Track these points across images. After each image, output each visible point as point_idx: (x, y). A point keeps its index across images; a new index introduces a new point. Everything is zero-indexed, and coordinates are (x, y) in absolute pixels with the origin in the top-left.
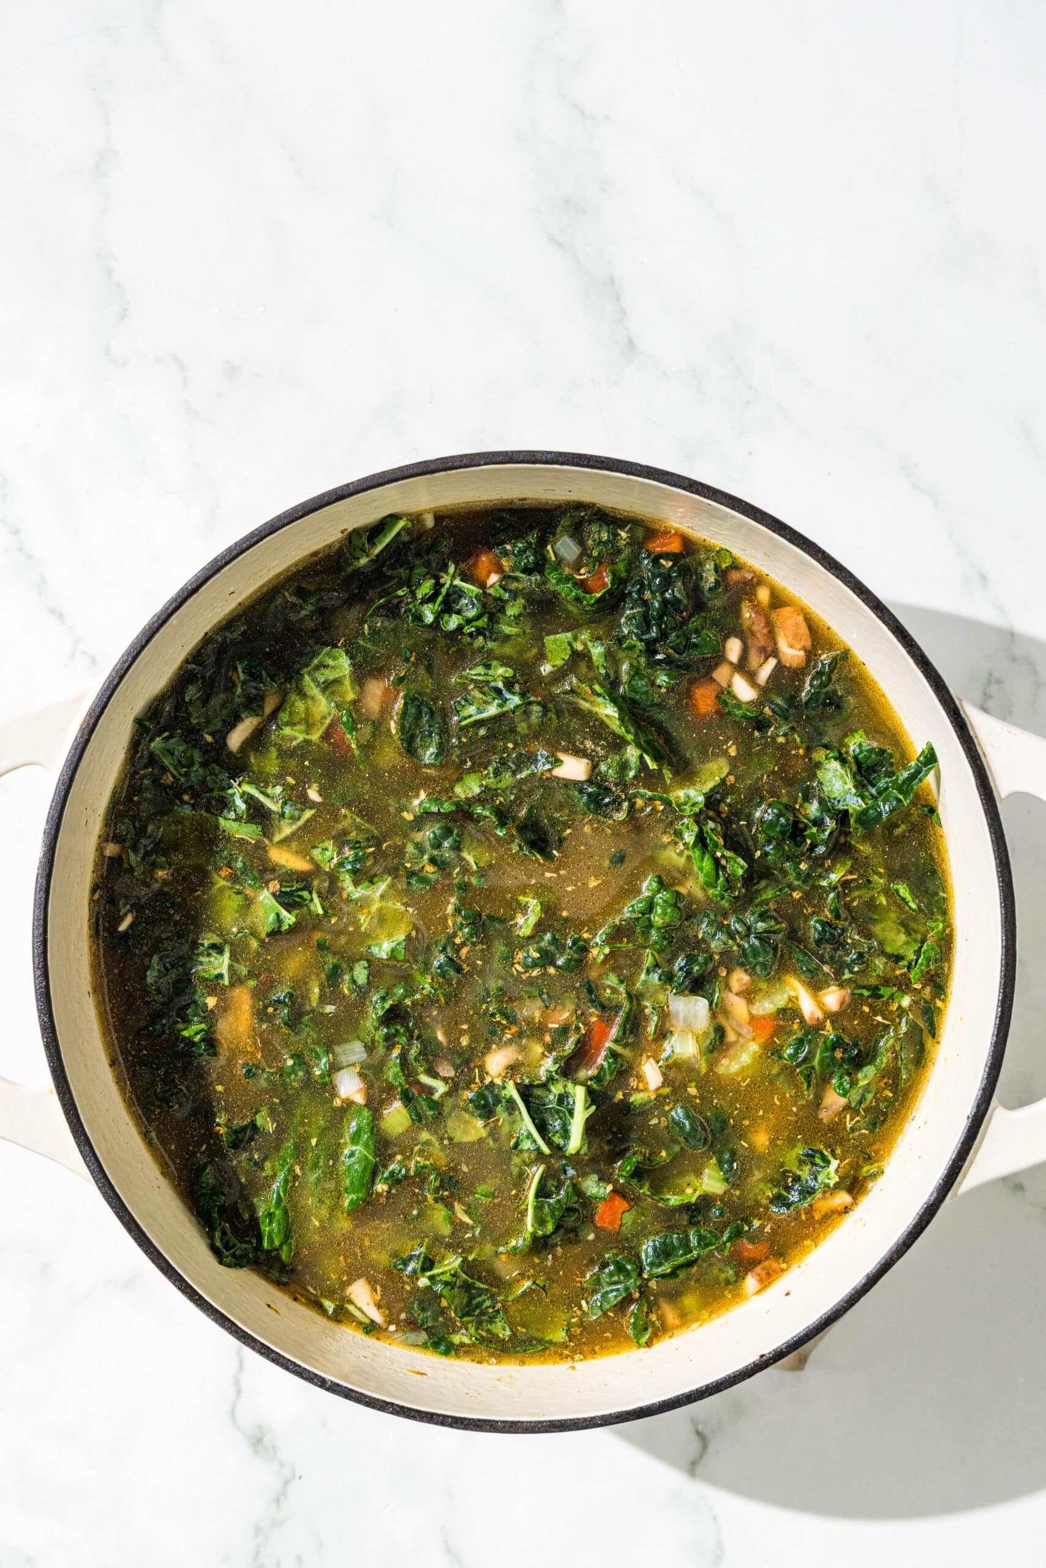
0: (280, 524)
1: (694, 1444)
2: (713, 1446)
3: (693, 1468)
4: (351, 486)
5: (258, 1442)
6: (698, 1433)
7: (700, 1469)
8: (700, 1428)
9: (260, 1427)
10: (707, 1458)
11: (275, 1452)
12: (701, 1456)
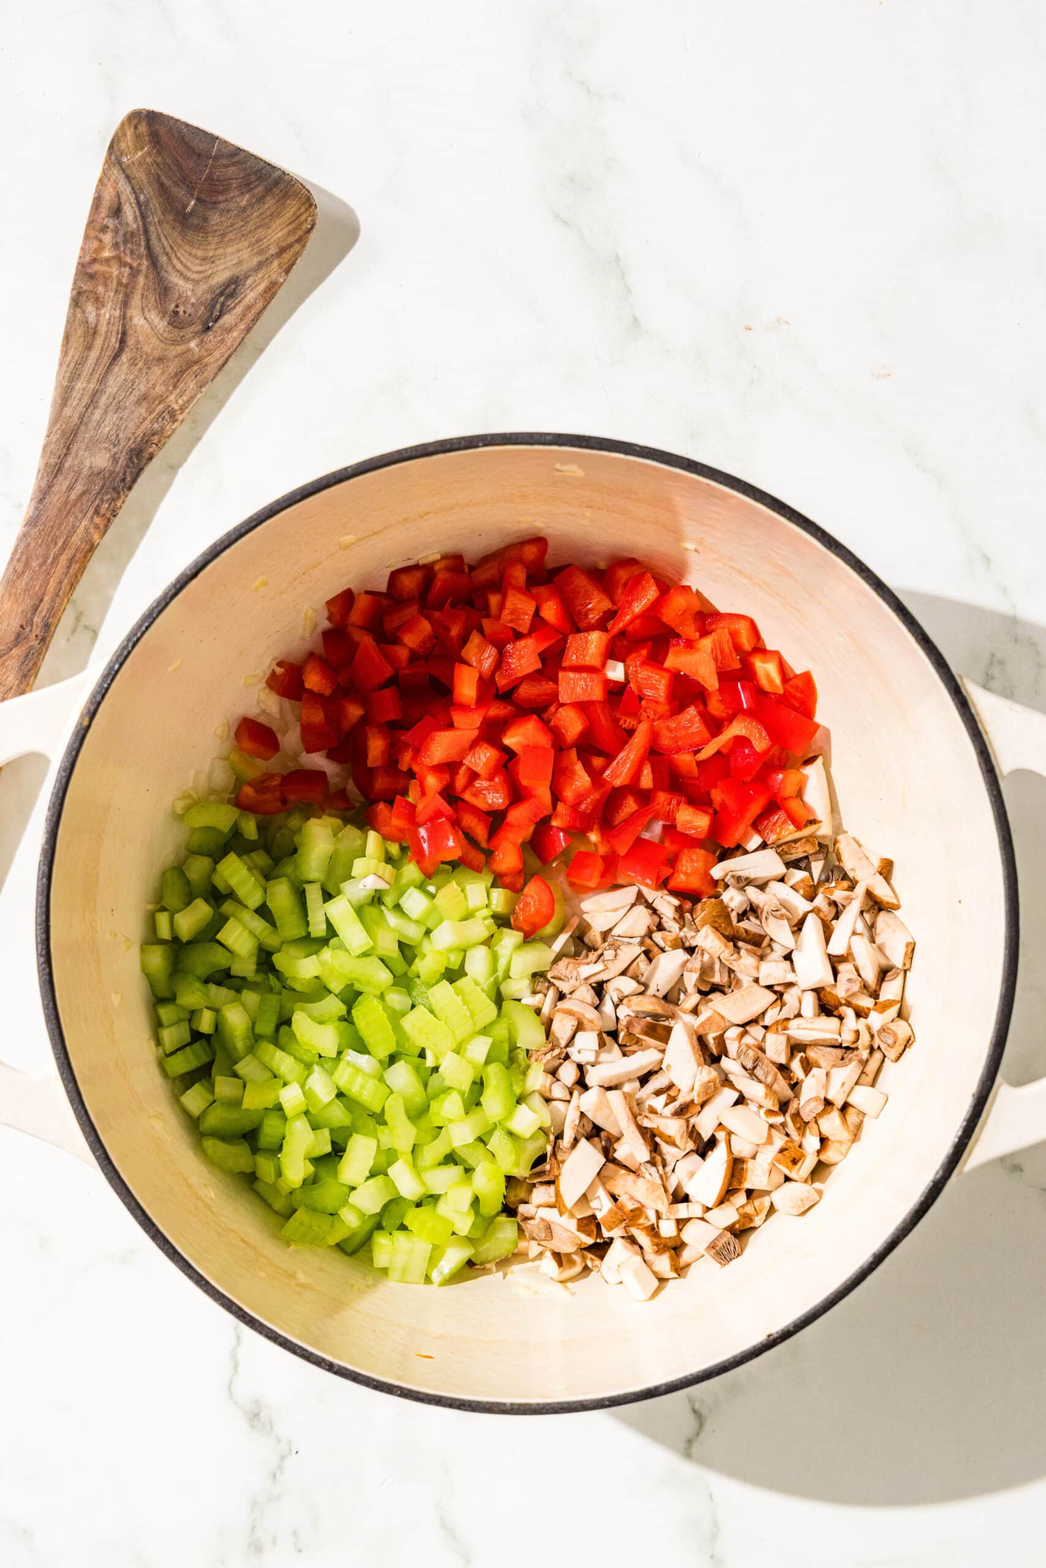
0: (278, 508)
1: (691, 1422)
2: (708, 1427)
3: (688, 1449)
4: (350, 470)
5: (255, 1417)
6: (694, 1411)
7: (695, 1450)
8: (696, 1407)
9: (257, 1402)
10: (702, 1435)
11: (272, 1428)
12: (698, 1434)
